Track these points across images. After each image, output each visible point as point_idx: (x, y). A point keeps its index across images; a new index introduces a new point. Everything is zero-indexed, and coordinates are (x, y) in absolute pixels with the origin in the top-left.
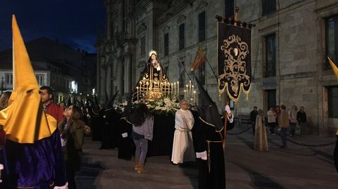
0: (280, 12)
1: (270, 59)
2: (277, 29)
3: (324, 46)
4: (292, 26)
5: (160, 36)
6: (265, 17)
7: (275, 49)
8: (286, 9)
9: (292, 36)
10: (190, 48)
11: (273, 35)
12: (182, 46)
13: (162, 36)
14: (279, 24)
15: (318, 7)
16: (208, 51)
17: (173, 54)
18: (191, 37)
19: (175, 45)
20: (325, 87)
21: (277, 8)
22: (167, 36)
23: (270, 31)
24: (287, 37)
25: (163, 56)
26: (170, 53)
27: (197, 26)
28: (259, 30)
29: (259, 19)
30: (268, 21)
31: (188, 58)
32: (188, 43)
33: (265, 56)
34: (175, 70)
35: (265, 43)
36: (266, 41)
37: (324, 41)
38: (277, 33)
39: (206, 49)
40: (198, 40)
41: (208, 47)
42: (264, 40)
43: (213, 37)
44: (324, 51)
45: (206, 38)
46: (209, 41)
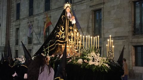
1: (97, 26)
2: (102, 6)
3: (133, 20)
4: (112, 5)
5: (13, 5)
7: (101, 20)
9: (113, 12)
10: (38, 15)
11: (100, 10)
12: (31, 14)
13: (14, 5)
14: (104, 3)
16: (52, 18)
17: (24, 19)
18: (38, 7)
19: (25, 12)
20: (134, 46)
22: (18, 6)
23: (98, 8)
24: (109, 12)
25: (15, 19)
26: (21, 18)
28: (90, 6)
31: (35, 22)
32: (36, 11)
33: (94, 24)
34: (25, 30)
35: (94, 16)
36: (95, 14)
37: (133, 17)
38: (102, 9)
39: (51, 17)
40: (44, 10)
41: (51, 15)
42: (93, 13)
43: (56, 9)
44: (133, 23)
45: (50, 9)
46: (53, 11)
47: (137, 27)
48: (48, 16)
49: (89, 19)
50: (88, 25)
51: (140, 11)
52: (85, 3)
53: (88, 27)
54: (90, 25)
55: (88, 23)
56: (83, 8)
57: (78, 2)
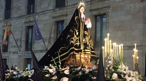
0: (68, 8)
2: (65, 18)
6: (58, 9)
8: (72, 7)
11: (62, 22)
14: (67, 15)
15: (92, 8)
16: (12, 27)
21: (66, 4)
23: (60, 19)
27: (4, 7)
28: (53, 17)
29: (53, 9)
30: (59, 12)
33: (56, 35)
35: (56, 26)
36: (57, 25)
37: (94, 30)
38: (65, 21)
39: (11, 25)
40: (4, 18)
41: (12, 24)
42: (56, 24)
43: (17, 17)
44: (94, 36)
45: (11, 17)
46: (13, 19)
47: (97, 40)
48: (8, 24)
49: (52, 30)
50: (50, 36)
51: (101, 25)
52: (47, 14)
53: (50, 38)
54: (53, 36)
55: (51, 33)
56: (45, 19)
57: (40, 12)
